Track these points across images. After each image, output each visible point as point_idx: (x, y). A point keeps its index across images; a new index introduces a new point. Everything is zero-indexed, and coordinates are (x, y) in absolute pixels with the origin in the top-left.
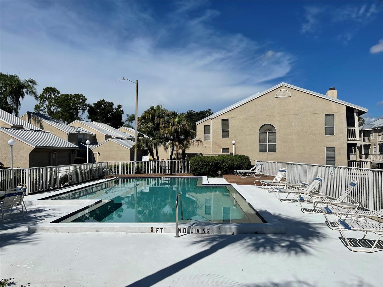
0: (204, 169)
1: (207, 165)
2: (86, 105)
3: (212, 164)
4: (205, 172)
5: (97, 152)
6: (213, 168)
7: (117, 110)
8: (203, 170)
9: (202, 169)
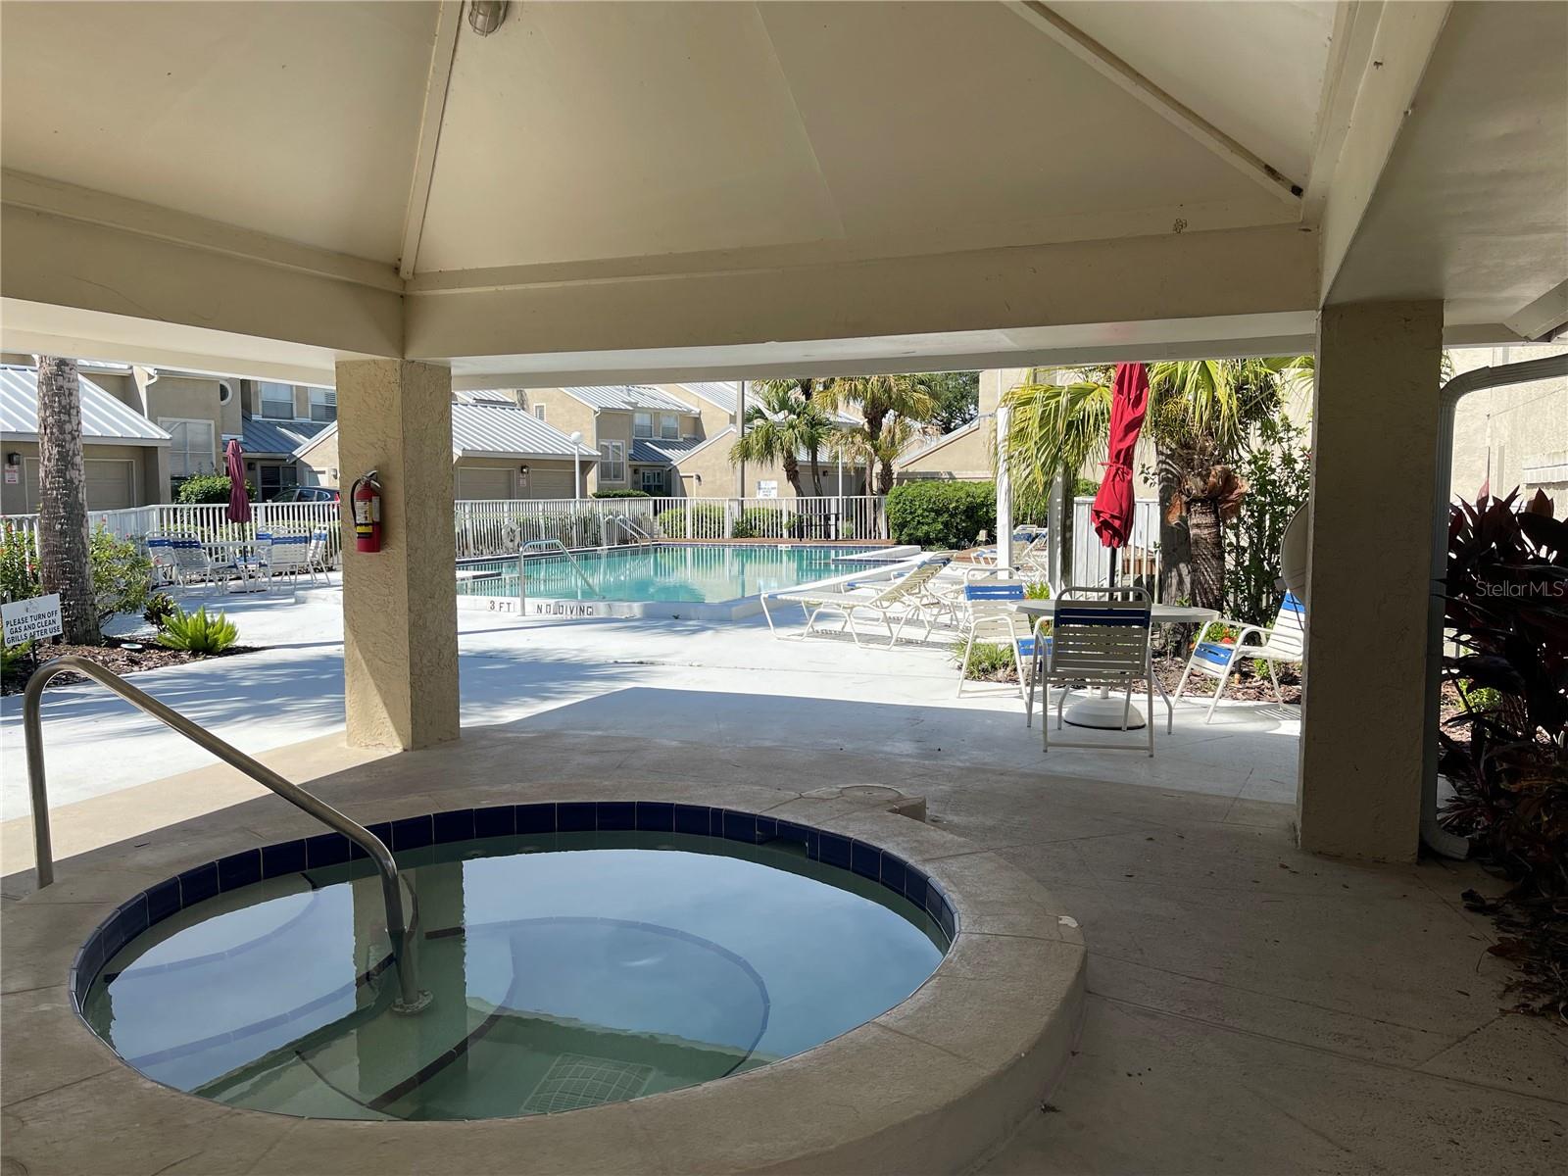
0: (928, 524)
1: (938, 513)
3: (956, 508)
4: (932, 535)
5: (693, 474)
6: (958, 520)
8: (926, 528)
9: (923, 524)
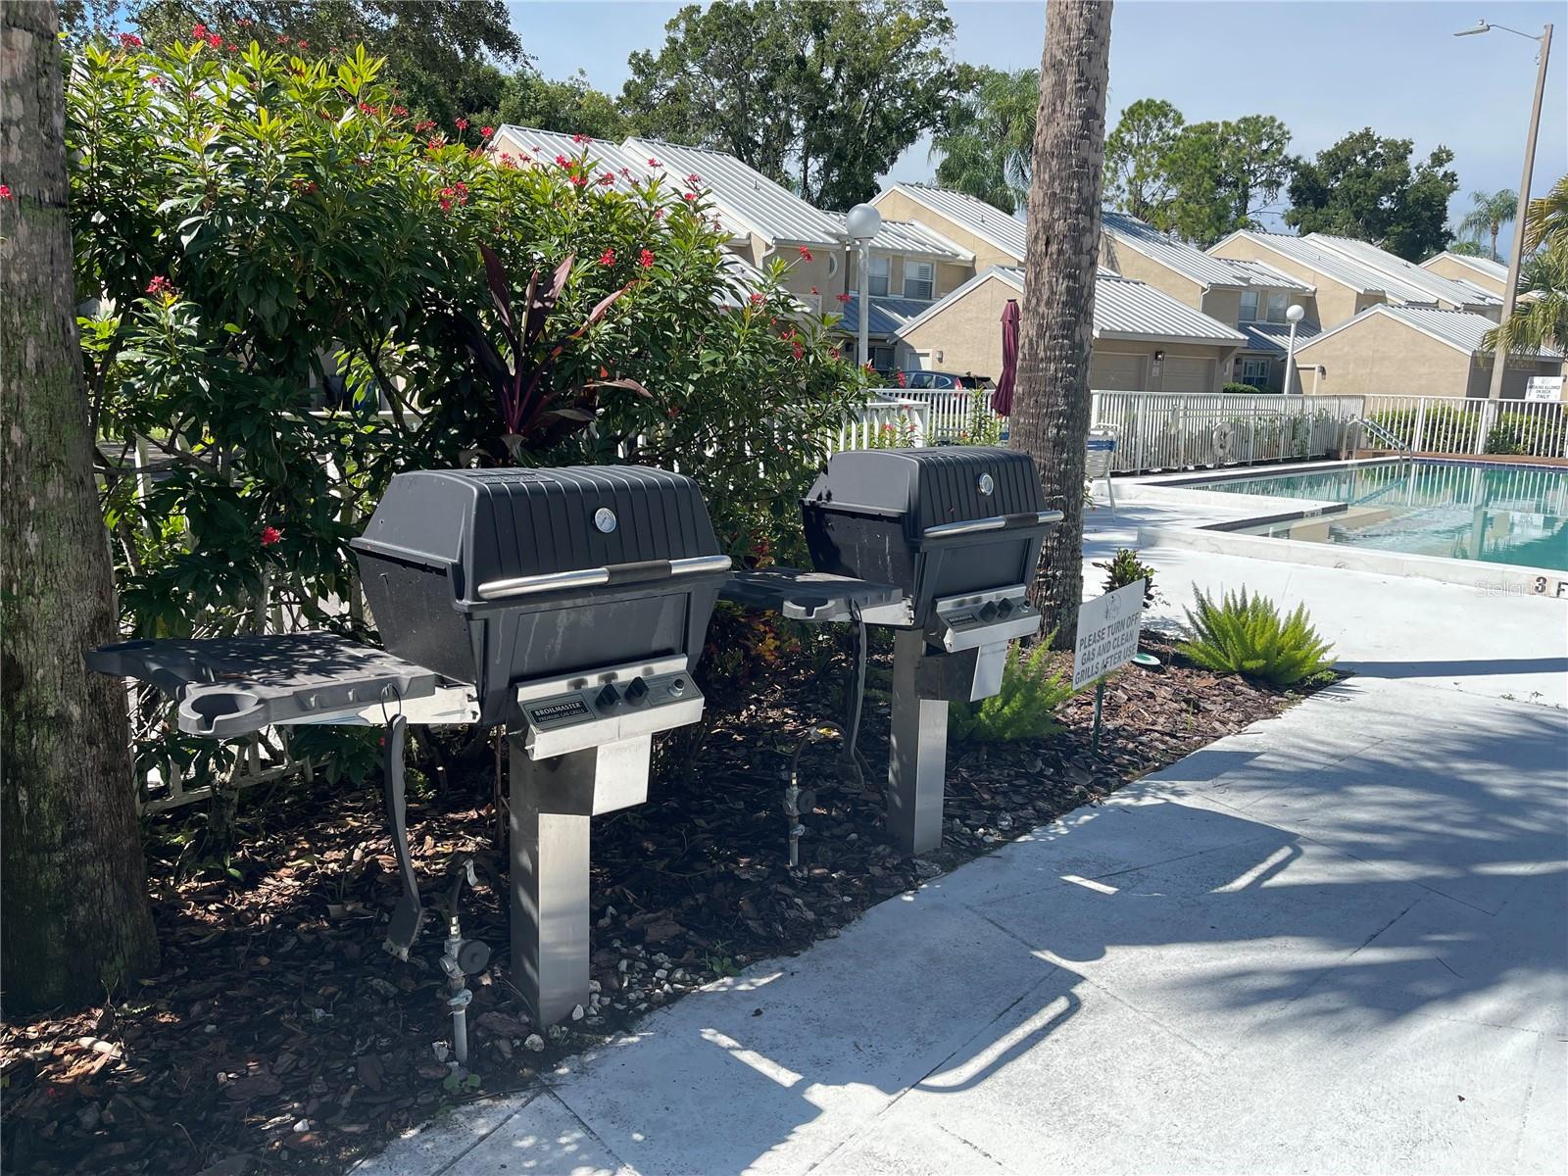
2: (1286, 163)
5: (1316, 366)
7: (1426, 178)
